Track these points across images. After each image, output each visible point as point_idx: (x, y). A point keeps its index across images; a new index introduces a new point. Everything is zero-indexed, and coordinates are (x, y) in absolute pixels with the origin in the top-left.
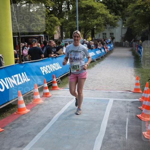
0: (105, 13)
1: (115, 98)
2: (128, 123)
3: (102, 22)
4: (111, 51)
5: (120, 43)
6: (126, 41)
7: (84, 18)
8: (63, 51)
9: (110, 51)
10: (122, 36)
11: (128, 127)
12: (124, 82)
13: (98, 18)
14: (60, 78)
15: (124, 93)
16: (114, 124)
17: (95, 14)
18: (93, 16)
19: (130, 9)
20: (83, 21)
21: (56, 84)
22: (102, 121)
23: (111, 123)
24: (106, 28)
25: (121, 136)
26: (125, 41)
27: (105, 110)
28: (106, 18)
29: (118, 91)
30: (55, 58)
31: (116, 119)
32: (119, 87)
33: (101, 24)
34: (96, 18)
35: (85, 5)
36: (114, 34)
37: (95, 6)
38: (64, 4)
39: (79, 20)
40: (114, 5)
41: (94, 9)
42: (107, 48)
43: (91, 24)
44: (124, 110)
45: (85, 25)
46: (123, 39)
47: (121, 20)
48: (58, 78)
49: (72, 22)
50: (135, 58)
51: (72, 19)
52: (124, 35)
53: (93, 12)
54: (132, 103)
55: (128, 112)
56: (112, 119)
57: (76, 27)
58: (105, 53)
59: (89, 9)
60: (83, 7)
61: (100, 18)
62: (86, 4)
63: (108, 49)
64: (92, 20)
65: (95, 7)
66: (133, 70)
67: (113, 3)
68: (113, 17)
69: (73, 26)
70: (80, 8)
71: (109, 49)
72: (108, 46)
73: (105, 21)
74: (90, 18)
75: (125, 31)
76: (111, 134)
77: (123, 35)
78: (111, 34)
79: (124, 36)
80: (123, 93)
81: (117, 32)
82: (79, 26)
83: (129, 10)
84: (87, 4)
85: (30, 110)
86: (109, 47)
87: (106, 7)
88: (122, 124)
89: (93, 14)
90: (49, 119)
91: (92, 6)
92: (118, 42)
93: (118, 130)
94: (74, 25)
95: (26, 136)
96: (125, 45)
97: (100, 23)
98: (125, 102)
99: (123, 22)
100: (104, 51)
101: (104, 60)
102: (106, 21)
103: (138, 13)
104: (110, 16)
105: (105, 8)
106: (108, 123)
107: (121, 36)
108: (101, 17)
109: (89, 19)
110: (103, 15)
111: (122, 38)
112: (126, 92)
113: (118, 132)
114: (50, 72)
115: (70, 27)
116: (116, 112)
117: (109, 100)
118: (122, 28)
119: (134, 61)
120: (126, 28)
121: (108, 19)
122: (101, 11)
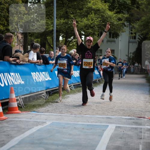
0: (101, 8)
1: (119, 124)
3: (96, 23)
6: (136, 64)
7: (66, 16)
8: (28, 57)
15: (134, 119)
17: (85, 9)
18: (81, 14)
20: (64, 20)
21: (15, 104)
27: (101, 135)
28: (102, 16)
29: (122, 117)
30: (15, 64)
31: (120, 145)
32: (124, 113)
33: (94, 26)
34: (87, 16)
36: (115, 52)
39: (56, 18)
44: (134, 136)
45: (67, 27)
46: (131, 61)
47: (127, 27)
48: (18, 98)
52: (133, 53)
53: (81, 7)
55: (141, 139)
56: (113, 144)
57: (51, 29)
58: (99, 76)
61: (93, 15)
64: (80, 19)
66: (148, 98)
73: (100, 21)
74: (76, 16)
75: (133, 48)
77: (131, 53)
79: (131, 54)
81: (119, 49)
82: (56, 27)
89: (80, 9)
90: (3, 142)
97: (91, 24)
98: (136, 128)
99: (131, 32)
100: (98, 73)
101: (98, 86)
102: (103, 22)
104: (110, 13)
107: (128, 56)
108: (95, 14)
110: (97, 11)
111: (129, 59)
112: (137, 119)
114: (3, 85)
116: (121, 138)
117: (108, 126)
118: (129, 42)
120: (137, 43)
121: (107, 18)
122: (94, 4)
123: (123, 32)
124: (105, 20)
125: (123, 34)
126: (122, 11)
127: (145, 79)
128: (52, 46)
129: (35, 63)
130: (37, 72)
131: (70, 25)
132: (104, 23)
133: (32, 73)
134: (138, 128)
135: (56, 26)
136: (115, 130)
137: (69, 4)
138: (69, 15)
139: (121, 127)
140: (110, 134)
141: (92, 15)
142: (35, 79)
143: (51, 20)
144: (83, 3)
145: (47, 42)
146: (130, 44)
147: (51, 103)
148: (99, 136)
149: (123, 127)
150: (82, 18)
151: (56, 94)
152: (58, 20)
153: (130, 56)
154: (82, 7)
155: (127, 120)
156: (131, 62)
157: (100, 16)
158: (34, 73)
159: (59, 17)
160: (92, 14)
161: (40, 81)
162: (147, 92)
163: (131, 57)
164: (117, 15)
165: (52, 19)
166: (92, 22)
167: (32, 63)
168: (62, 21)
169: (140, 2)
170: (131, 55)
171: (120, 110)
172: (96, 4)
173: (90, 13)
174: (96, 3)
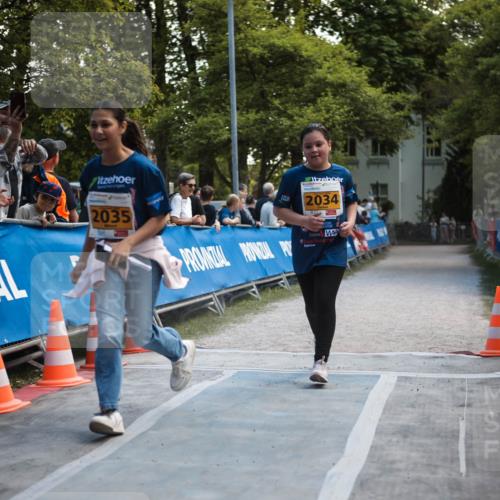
0: (348, 80)
1: (405, 371)
2: (467, 434)
3: (338, 117)
4: (377, 252)
5: (419, 225)
6: (444, 219)
7: (261, 103)
9: (375, 252)
10: (426, 198)
11: (466, 443)
12: (439, 332)
13: (319, 101)
14: (160, 315)
15: (442, 357)
16: (405, 436)
17: (308, 85)
18: (298, 95)
19: (459, 57)
20: (257, 112)
22: (351, 429)
23: (394, 434)
24: (356, 163)
25: (436, 467)
26: (441, 216)
27: (361, 401)
28: (353, 100)
29: (414, 353)
31: (412, 424)
32: (419, 344)
33: (334, 126)
34: (314, 101)
35: (265, 47)
36: (389, 188)
37: (306, 51)
38: (171, 57)
39: (238, 109)
40: (387, 60)
41: (301, 63)
42: (361, 238)
43: (291, 126)
44: (445, 400)
45: (264, 130)
49: (210, 119)
50: (483, 273)
51: (208, 105)
52: (435, 192)
53: (298, 79)
54: (478, 383)
55: (463, 406)
56: (394, 422)
57: (225, 137)
59: (280, 65)
60: (255, 55)
62: (267, 44)
63: (366, 244)
64: (296, 110)
65: (304, 53)
67: (383, 51)
68: (384, 96)
69: (212, 132)
70: (244, 60)
71: (369, 242)
72: (364, 231)
73: (349, 112)
74: (287, 102)
75: (436, 177)
76: (393, 462)
77: (429, 192)
78: (379, 189)
79: (431, 195)
80: (437, 357)
81: (400, 180)
82: (238, 133)
83: (452, 60)
84: (272, 41)
85: (28, 403)
86: (369, 236)
87: (355, 56)
88: (438, 435)
89: (297, 86)
91: (292, 50)
92: (407, 223)
93: (424, 451)
94: (216, 129)
95: (13, 470)
96: (438, 236)
97: (327, 120)
98: (449, 381)
99: (427, 137)
101: (350, 277)
102: (356, 115)
103: (492, 72)
104: (372, 92)
105: (349, 60)
106: (379, 432)
107: (423, 198)
108: (335, 95)
109: (281, 104)
110: (340, 88)
111: (426, 206)
112: (450, 357)
113: (423, 457)
115: (197, 139)
116: (413, 406)
117: (378, 377)
118: (424, 164)
119: (482, 279)
120: (442, 164)
121: (364, 103)
122: (331, 70)
123: (407, 138)
124: (361, 109)
125: (406, 142)
126: (402, 84)
127: (467, 256)
128: (229, 179)
129: (187, 225)
130: (193, 248)
131: (272, 126)
132: (358, 118)
133: (181, 250)
134: (454, 379)
135: (239, 128)
136: (397, 386)
137: (267, 72)
138: (268, 101)
139: (411, 378)
140: (385, 397)
141: (326, 98)
142: (190, 266)
143: (225, 115)
144: (303, 69)
145: (215, 172)
146: (427, 168)
147: (232, 325)
148: (357, 402)
149: (416, 378)
150: (301, 107)
151: (244, 302)
152: (241, 114)
153: (429, 199)
154: (302, 80)
155: (426, 361)
156: (430, 212)
157: (348, 101)
158: (187, 250)
159: (244, 107)
160: (326, 95)
161: (203, 269)
162: (475, 289)
163: (431, 201)
164: (389, 95)
165: (228, 113)
166: (327, 116)
167: (179, 224)
168: (252, 116)
169: (446, 62)
170: (431, 197)
171: (408, 336)
172: (335, 70)
173: (323, 94)
174: (337, 67)
